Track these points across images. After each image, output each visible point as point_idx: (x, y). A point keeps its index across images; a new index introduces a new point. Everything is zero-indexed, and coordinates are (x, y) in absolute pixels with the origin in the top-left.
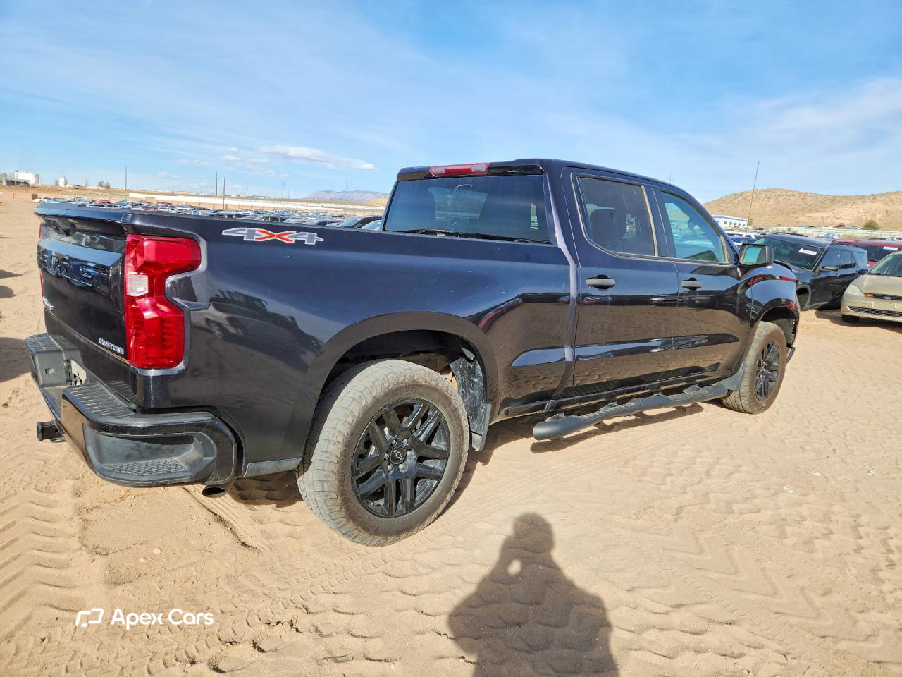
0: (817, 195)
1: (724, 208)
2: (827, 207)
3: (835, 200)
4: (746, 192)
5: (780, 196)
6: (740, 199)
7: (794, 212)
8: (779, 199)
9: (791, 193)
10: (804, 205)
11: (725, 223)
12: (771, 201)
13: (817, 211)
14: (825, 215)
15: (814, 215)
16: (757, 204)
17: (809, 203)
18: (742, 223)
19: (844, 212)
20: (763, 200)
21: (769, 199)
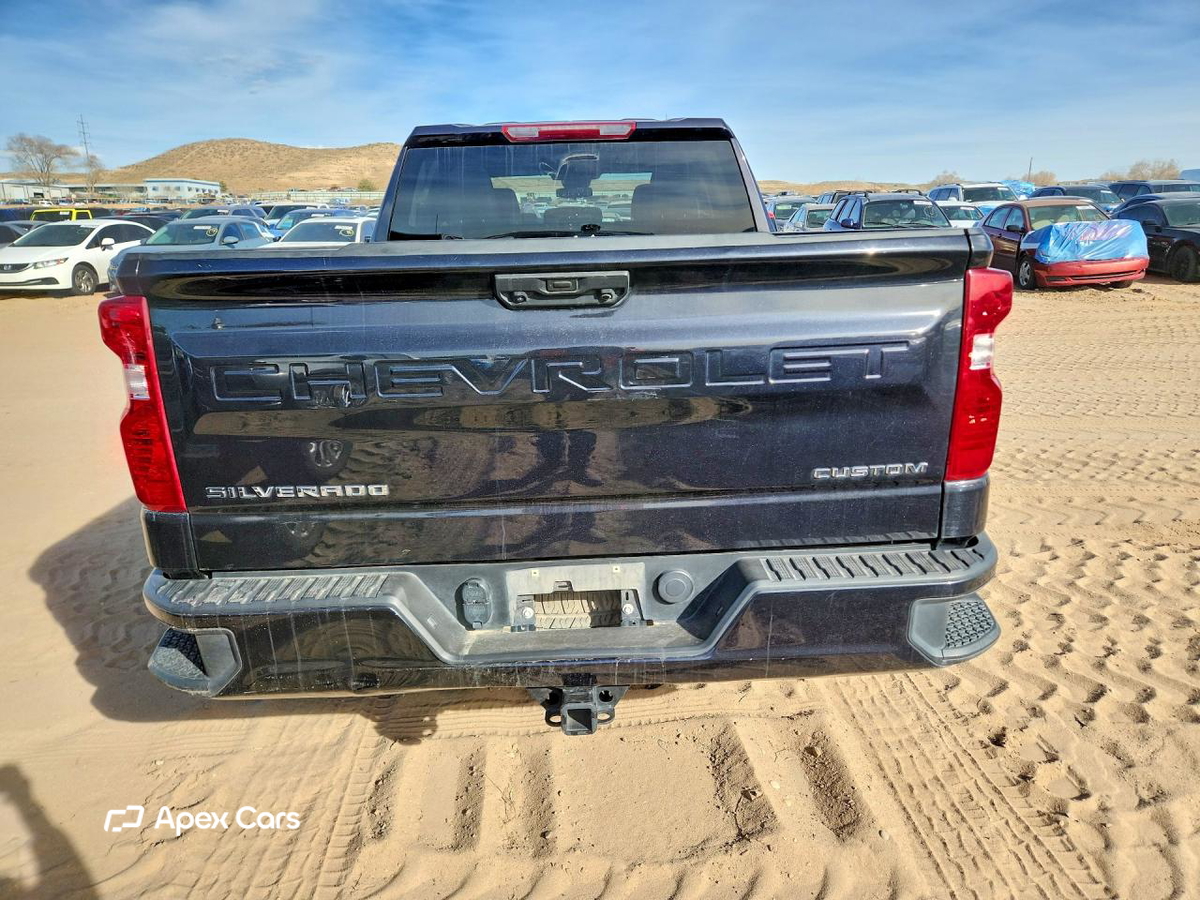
0: (291, 148)
1: (173, 167)
2: (307, 165)
3: (313, 155)
4: (198, 143)
5: (247, 149)
6: (193, 152)
7: (271, 172)
8: (246, 154)
9: (258, 145)
10: (279, 162)
11: (190, 189)
12: (237, 157)
13: (297, 170)
14: (309, 174)
15: (296, 174)
16: (220, 161)
17: (285, 159)
18: (213, 188)
19: (331, 170)
20: (225, 155)
21: (232, 153)
